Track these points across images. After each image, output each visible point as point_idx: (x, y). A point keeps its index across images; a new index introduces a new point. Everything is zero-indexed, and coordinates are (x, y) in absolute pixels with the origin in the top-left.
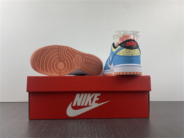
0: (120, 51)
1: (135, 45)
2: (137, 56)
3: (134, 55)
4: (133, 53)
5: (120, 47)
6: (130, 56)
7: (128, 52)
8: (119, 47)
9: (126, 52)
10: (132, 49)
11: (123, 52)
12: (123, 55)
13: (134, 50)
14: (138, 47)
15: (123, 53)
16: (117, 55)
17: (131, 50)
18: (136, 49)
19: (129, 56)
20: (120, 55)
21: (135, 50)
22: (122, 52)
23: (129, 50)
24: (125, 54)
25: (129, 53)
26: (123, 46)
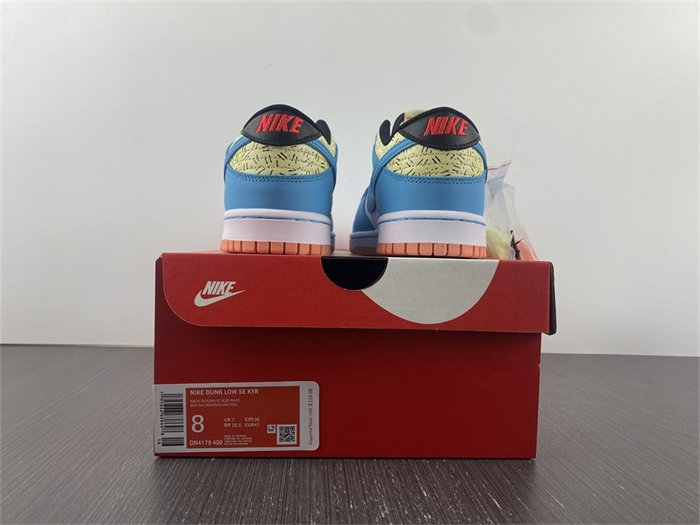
0: (399, 156)
1: (461, 132)
2: (468, 179)
3: (455, 175)
4: (450, 168)
5: (402, 138)
6: (440, 179)
7: (430, 161)
8: (398, 137)
9: (423, 162)
10: (447, 150)
11: (412, 160)
12: (411, 174)
13: (455, 152)
14: (474, 142)
15: (409, 163)
16: (389, 172)
17: (441, 155)
18: (466, 151)
19: (432, 179)
20: (399, 172)
21: (461, 151)
22: (407, 160)
23: (434, 151)
24: (418, 170)
25: (436, 165)
26: (414, 134)
